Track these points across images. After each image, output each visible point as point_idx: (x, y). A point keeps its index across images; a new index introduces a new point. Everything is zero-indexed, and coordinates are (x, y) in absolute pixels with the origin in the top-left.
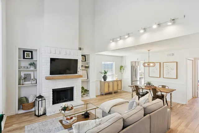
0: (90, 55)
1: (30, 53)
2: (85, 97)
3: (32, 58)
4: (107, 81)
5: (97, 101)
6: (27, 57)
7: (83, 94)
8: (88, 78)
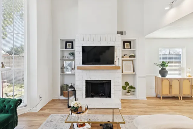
0: (137, 41)
1: (71, 43)
2: (130, 96)
3: (72, 48)
4: (167, 77)
5: (146, 105)
6: (68, 47)
7: (126, 91)
8: (134, 71)
